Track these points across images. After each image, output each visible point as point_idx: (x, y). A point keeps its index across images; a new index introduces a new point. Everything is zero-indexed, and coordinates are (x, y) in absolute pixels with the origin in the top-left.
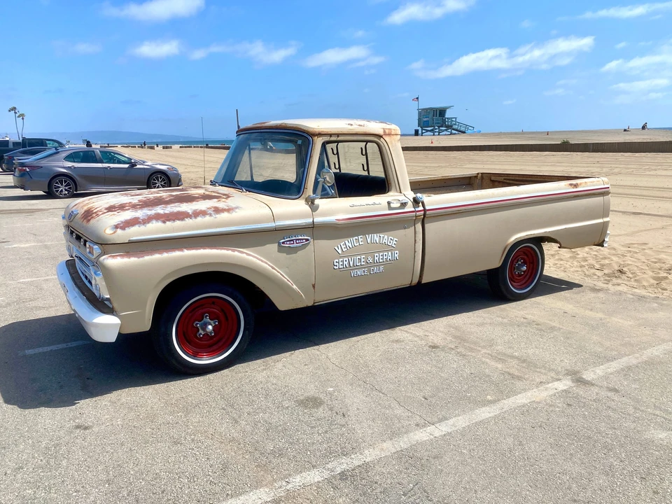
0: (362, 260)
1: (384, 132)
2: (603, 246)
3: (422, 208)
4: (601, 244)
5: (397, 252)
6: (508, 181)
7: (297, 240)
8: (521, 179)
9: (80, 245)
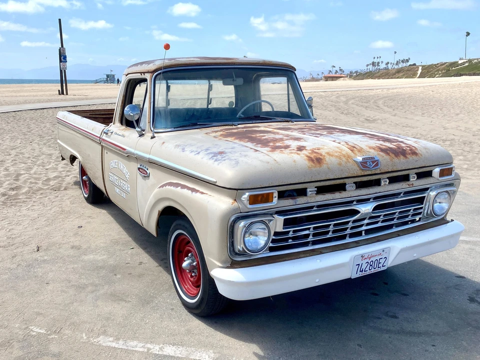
9: (408, 183)
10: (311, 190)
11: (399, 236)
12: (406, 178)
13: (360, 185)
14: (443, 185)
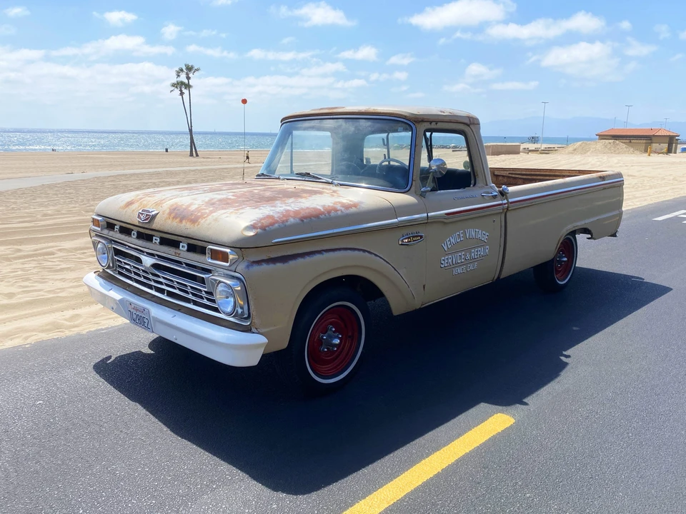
0: (463, 257)
1: (470, 120)
2: (616, 236)
3: (505, 201)
4: (614, 235)
5: (487, 247)
6: (513, 176)
7: (413, 237)
8: (528, 173)
9: (177, 251)
10: (117, 227)
11: (179, 310)
12: (175, 244)
13: (141, 236)
14: (227, 275)
